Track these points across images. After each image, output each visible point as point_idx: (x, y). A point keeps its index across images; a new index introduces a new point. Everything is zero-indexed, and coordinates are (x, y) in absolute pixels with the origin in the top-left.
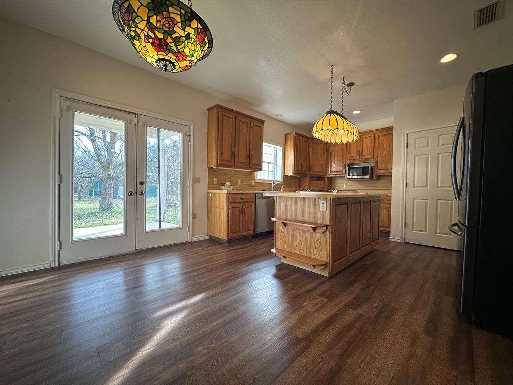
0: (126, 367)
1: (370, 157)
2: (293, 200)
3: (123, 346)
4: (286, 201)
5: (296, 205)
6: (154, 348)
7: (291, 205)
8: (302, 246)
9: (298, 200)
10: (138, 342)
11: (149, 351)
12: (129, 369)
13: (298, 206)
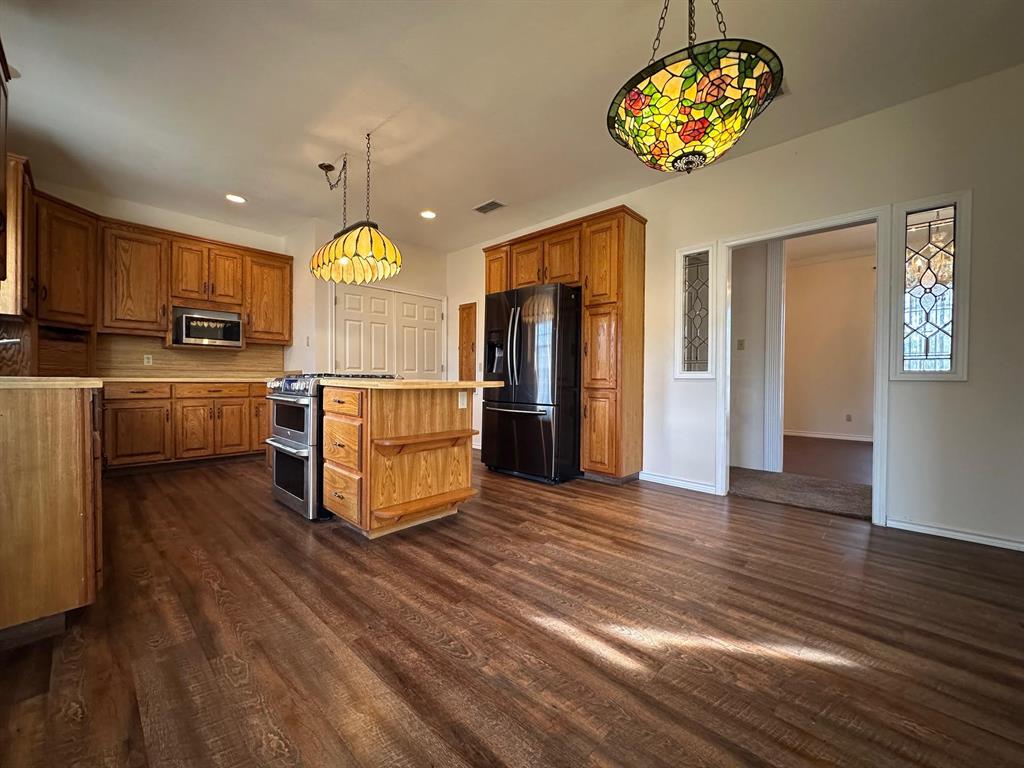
0: (760, 653)
1: (235, 301)
2: (412, 395)
3: (739, 676)
4: (397, 399)
5: (418, 404)
6: (711, 637)
7: (408, 407)
8: (429, 480)
9: (422, 395)
10: (716, 661)
11: (717, 640)
12: (760, 647)
13: (423, 406)
